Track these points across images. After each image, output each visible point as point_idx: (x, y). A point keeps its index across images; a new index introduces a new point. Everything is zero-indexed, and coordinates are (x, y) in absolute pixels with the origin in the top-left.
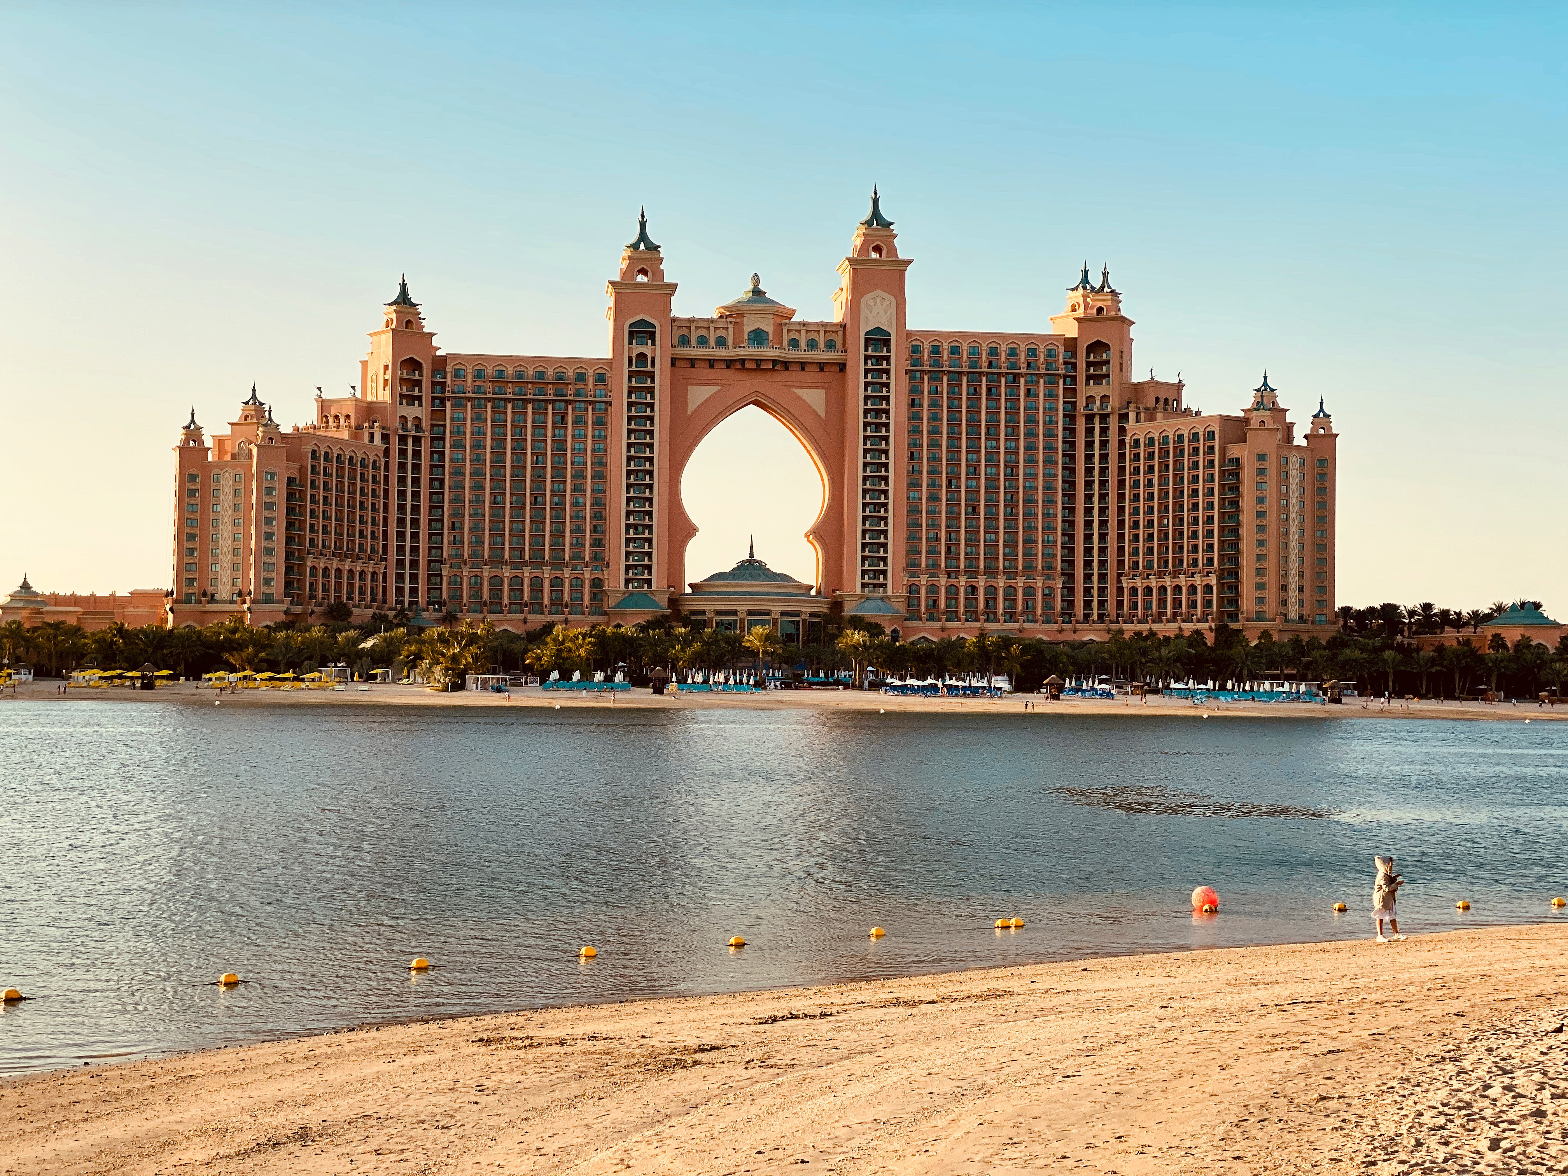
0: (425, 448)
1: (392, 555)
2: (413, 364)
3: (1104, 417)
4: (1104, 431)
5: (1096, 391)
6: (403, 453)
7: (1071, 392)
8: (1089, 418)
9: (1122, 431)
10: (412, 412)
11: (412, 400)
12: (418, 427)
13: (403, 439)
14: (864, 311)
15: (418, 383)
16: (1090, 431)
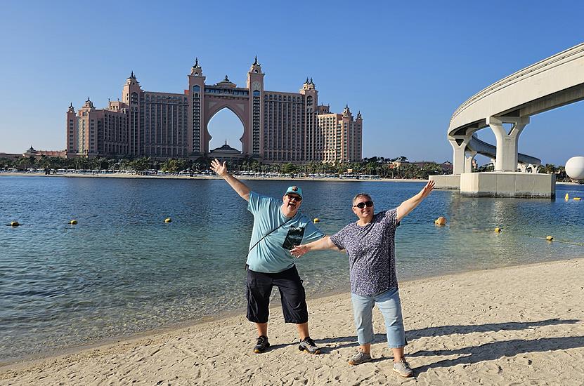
0: (138, 114)
1: (130, 142)
2: (135, 94)
3: (311, 114)
4: (311, 117)
5: (309, 107)
6: (132, 116)
7: (303, 107)
8: (308, 114)
9: (315, 117)
10: (135, 106)
11: (135, 103)
12: (136, 109)
13: (132, 113)
14: (253, 86)
15: (137, 99)
16: (308, 117)
